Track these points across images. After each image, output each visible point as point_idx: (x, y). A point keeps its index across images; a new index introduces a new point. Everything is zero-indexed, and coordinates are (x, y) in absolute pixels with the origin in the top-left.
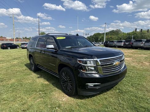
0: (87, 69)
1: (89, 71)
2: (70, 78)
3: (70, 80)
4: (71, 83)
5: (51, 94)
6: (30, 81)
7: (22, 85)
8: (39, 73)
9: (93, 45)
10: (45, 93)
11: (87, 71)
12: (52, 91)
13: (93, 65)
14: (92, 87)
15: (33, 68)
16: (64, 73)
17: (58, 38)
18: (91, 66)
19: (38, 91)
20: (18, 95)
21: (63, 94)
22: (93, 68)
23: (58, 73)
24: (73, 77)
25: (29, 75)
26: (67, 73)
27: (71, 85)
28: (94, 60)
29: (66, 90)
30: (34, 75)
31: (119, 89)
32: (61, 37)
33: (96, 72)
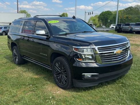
0: (84, 58)
1: (87, 60)
2: (64, 69)
3: (65, 71)
4: (66, 74)
5: (43, 87)
6: (15, 75)
7: (6, 80)
8: (25, 66)
9: (93, 30)
10: (36, 87)
11: (83, 60)
12: (44, 85)
13: (90, 53)
14: (89, 77)
15: (17, 60)
16: (58, 63)
17: (49, 22)
18: (88, 55)
19: (27, 84)
20: (5, 88)
21: (56, 88)
22: (90, 57)
23: (50, 65)
24: (68, 67)
25: (13, 68)
26: (61, 64)
27: (66, 76)
28: (92, 47)
29: (60, 82)
30: (19, 69)
31: (122, 83)
32: (54, 21)
33: (94, 61)
